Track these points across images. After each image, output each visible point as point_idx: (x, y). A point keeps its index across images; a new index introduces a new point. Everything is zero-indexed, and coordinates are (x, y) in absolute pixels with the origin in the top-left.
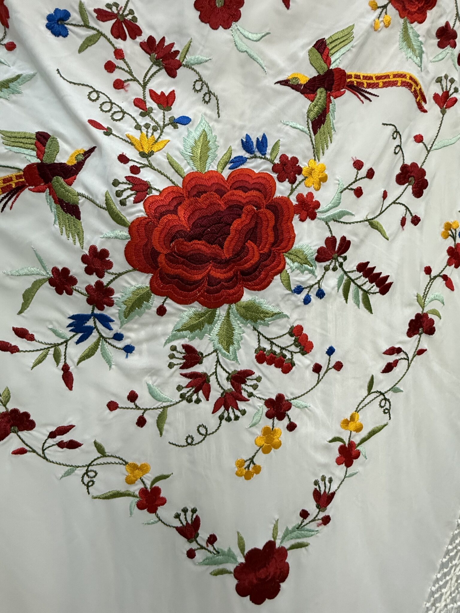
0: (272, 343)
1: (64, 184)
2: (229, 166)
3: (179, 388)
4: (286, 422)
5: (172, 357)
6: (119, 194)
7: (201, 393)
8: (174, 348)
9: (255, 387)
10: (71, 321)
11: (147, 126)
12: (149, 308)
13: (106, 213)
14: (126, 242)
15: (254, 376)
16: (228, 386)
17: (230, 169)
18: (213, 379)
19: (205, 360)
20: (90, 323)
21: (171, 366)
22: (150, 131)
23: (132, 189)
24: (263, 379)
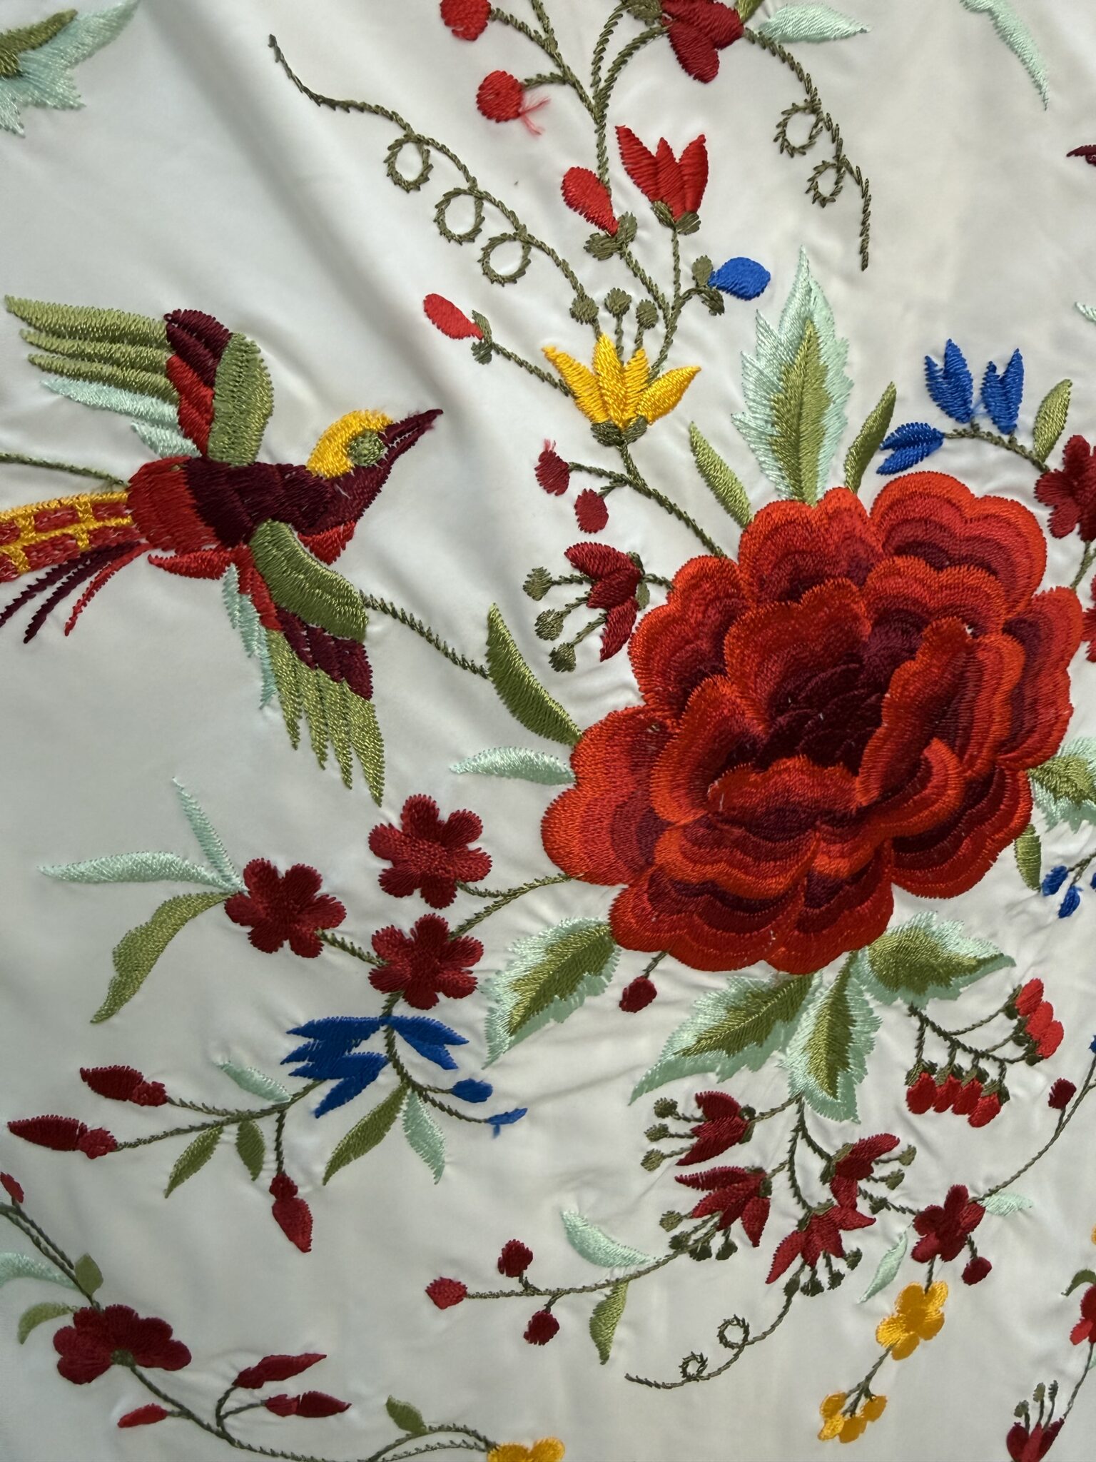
0: (955, 1045)
1: (304, 553)
2: (879, 458)
3: (670, 1220)
4: (963, 1259)
5: (658, 1134)
6: (548, 626)
7: (737, 1227)
8: (666, 1109)
9: (894, 1181)
10: (299, 1042)
11: (618, 305)
12: (596, 990)
13: (486, 690)
14: (555, 792)
15: (897, 1151)
16: (821, 1194)
17: (882, 471)
18: (780, 1183)
19: (758, 1129)
20: (374, 1045)
21: (651, 1161)
22: (630, 325)
23: (591, 602)
24: (921, 1155)
